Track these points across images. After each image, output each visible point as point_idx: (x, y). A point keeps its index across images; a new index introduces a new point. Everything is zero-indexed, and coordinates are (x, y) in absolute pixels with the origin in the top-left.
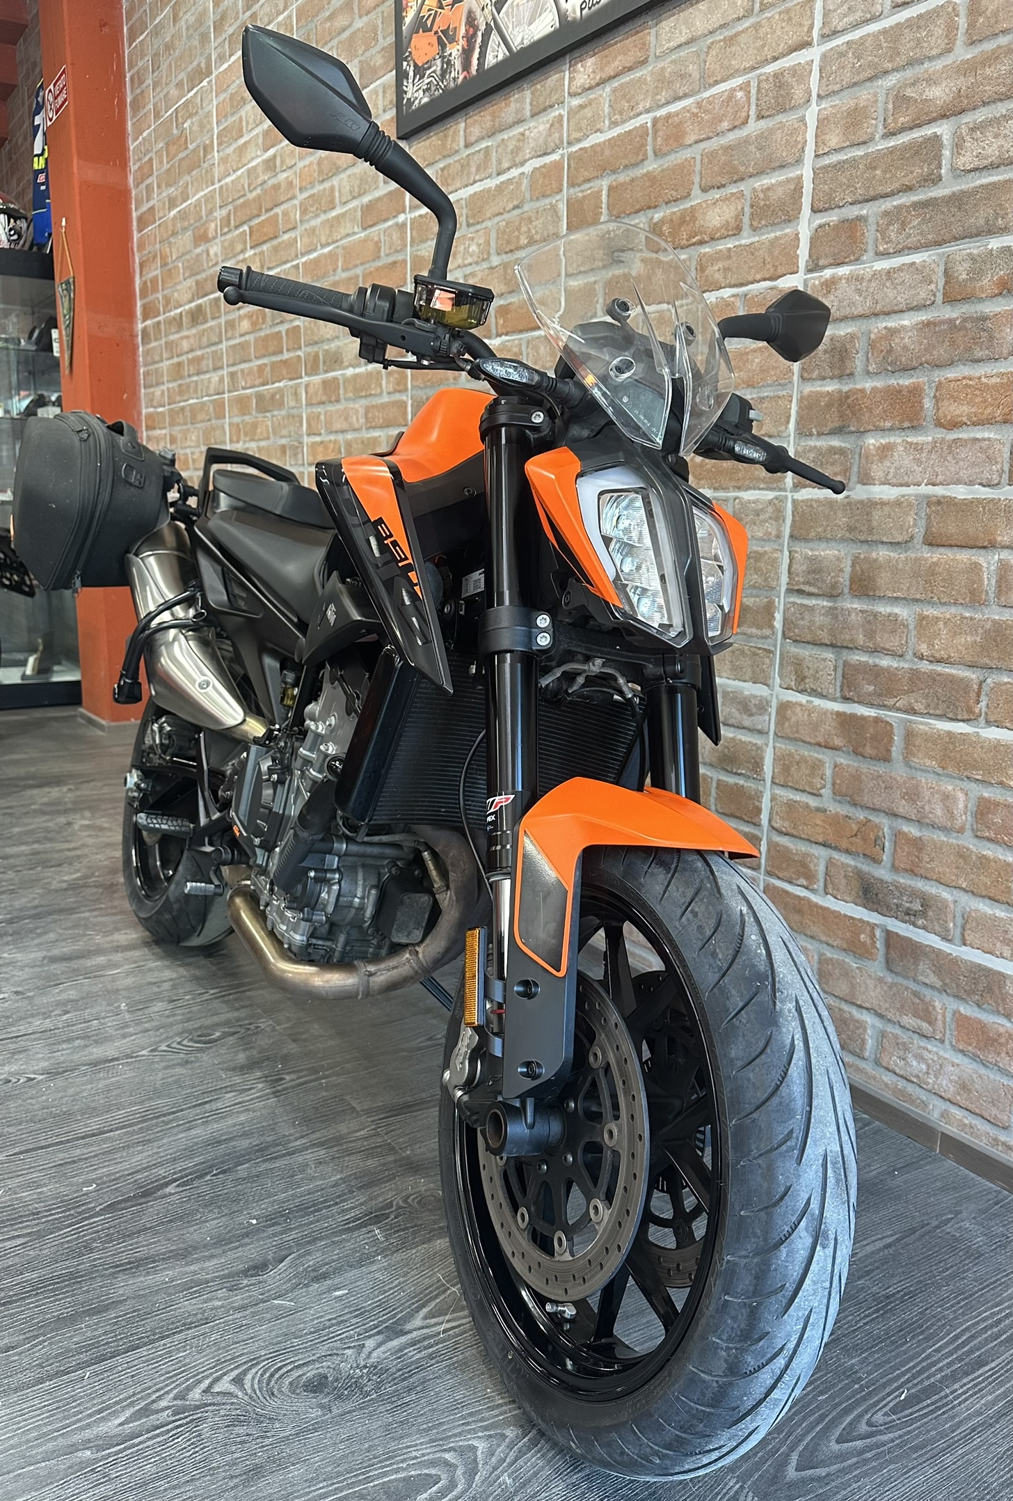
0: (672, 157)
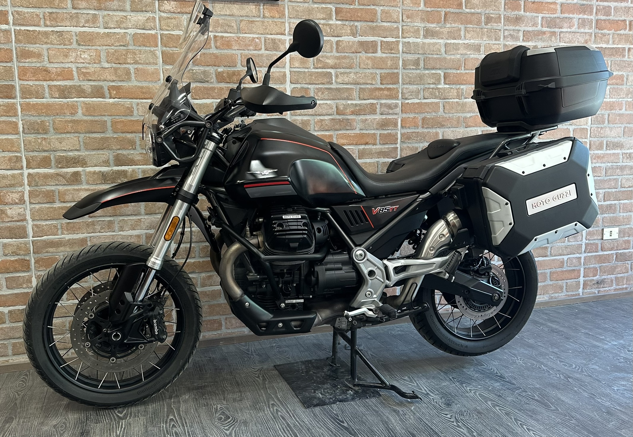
0: (226, 51)
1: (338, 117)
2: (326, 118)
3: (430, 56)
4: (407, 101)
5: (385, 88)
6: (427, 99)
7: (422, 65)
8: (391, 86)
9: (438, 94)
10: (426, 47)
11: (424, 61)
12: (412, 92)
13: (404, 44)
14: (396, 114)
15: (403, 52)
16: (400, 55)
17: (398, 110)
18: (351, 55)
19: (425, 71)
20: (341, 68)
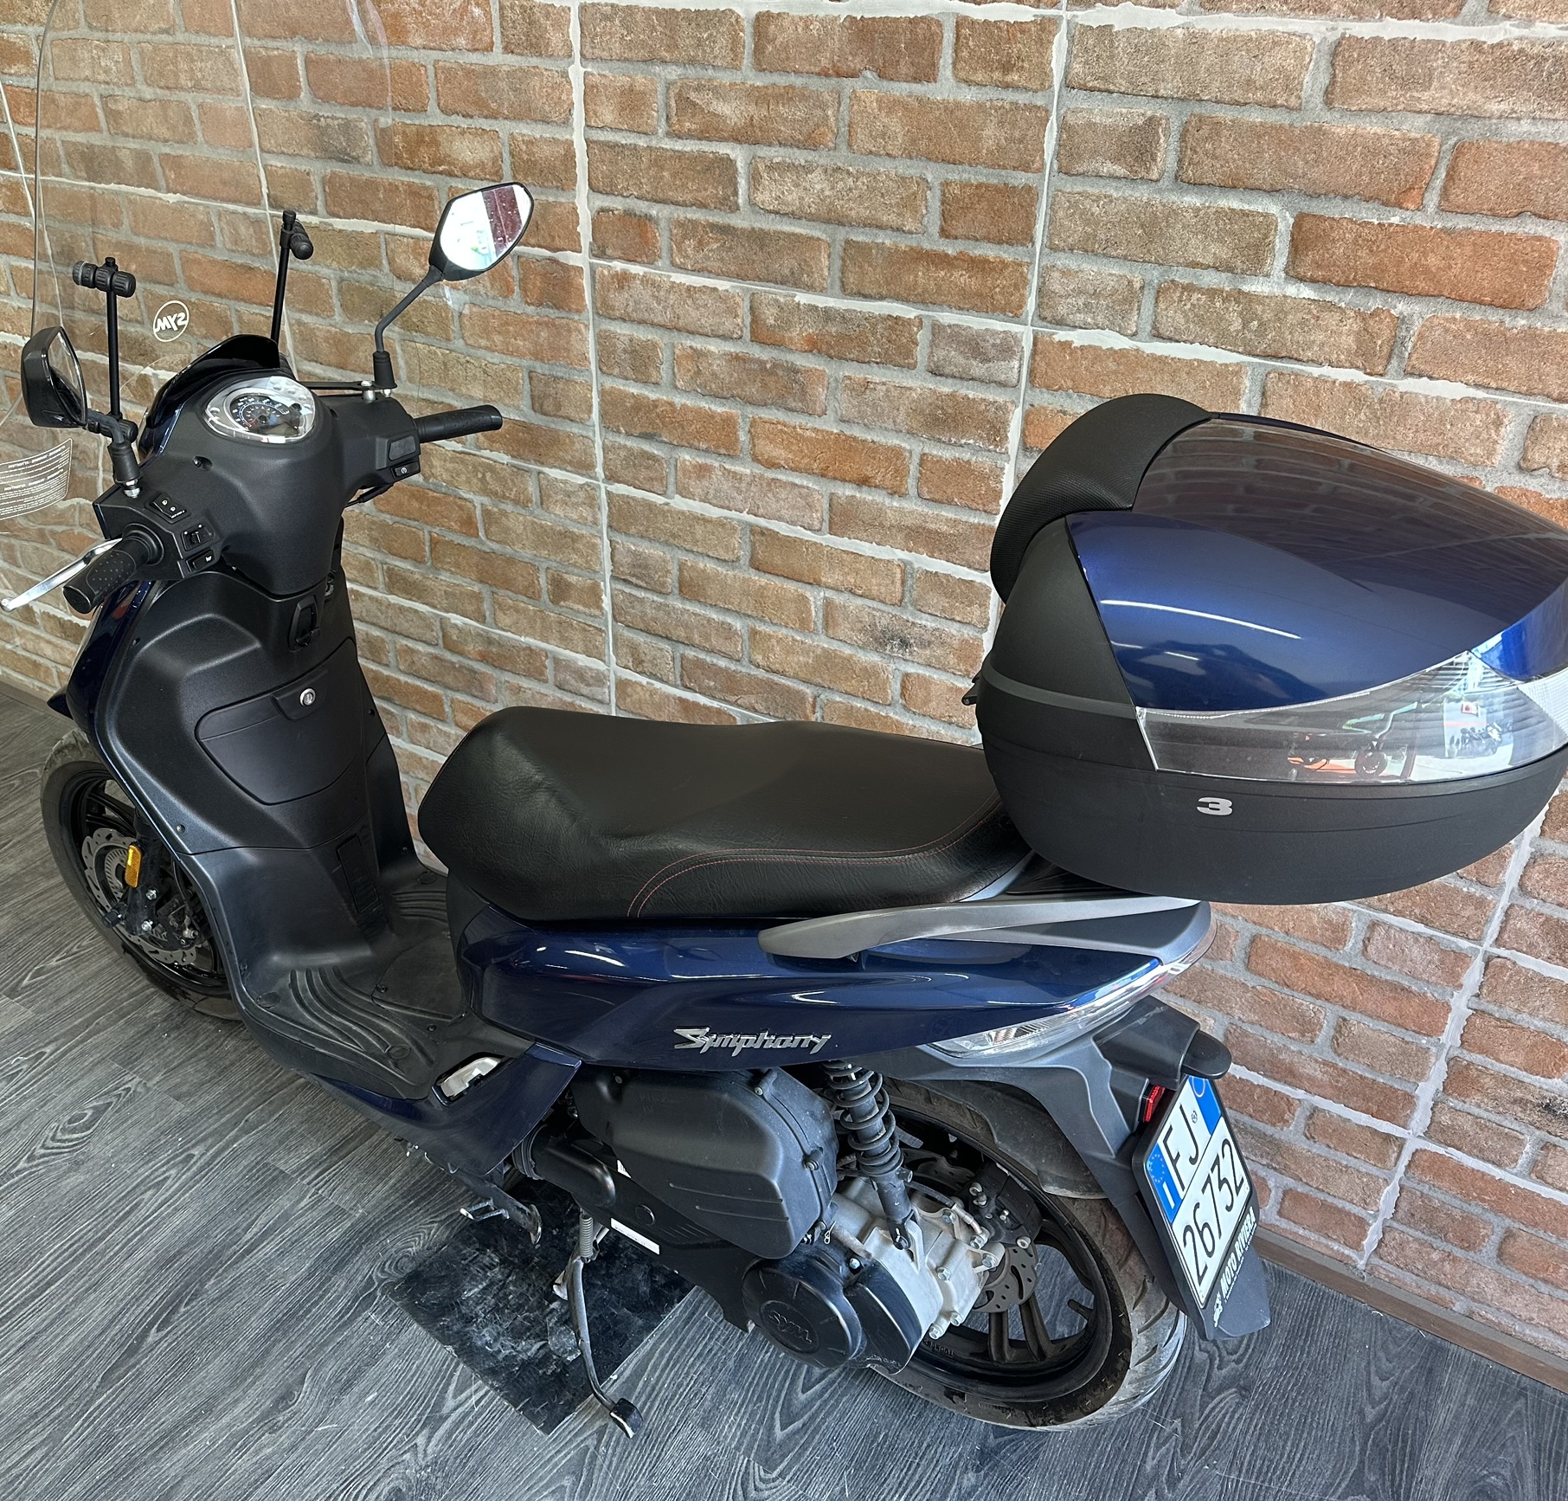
1: (757, 352)
2: (714, 346)
3: (1226, 114)
4: (1062, 335)
5: (961, 257)
6: (1171, 339)
7: (1167, 156)
8: (990, 251)
9: (1237, 325)
10: (1209, 58)
11: (1183, 138)
12: (1095, 294)
13: (1079, 35)
14: (1002, 385)
15: (1068, 85)
16: (1054, 98)
17: (1016, 369)
18: (816, 84)
19: (1183, 191)
20: (770, 145)
